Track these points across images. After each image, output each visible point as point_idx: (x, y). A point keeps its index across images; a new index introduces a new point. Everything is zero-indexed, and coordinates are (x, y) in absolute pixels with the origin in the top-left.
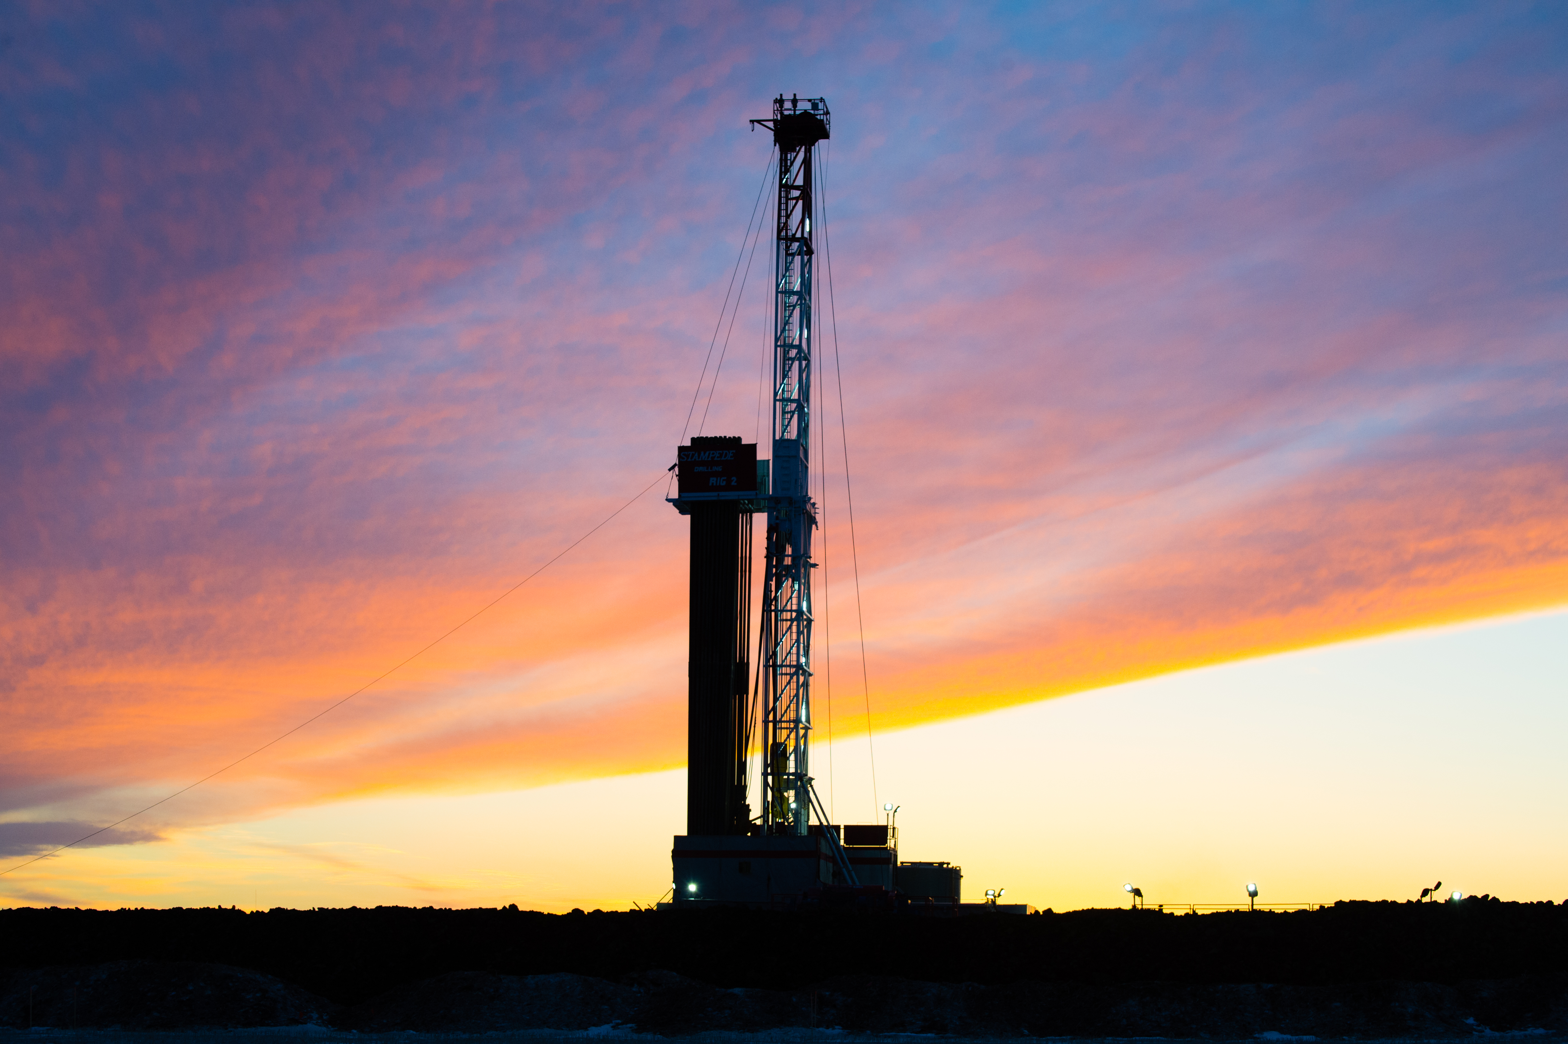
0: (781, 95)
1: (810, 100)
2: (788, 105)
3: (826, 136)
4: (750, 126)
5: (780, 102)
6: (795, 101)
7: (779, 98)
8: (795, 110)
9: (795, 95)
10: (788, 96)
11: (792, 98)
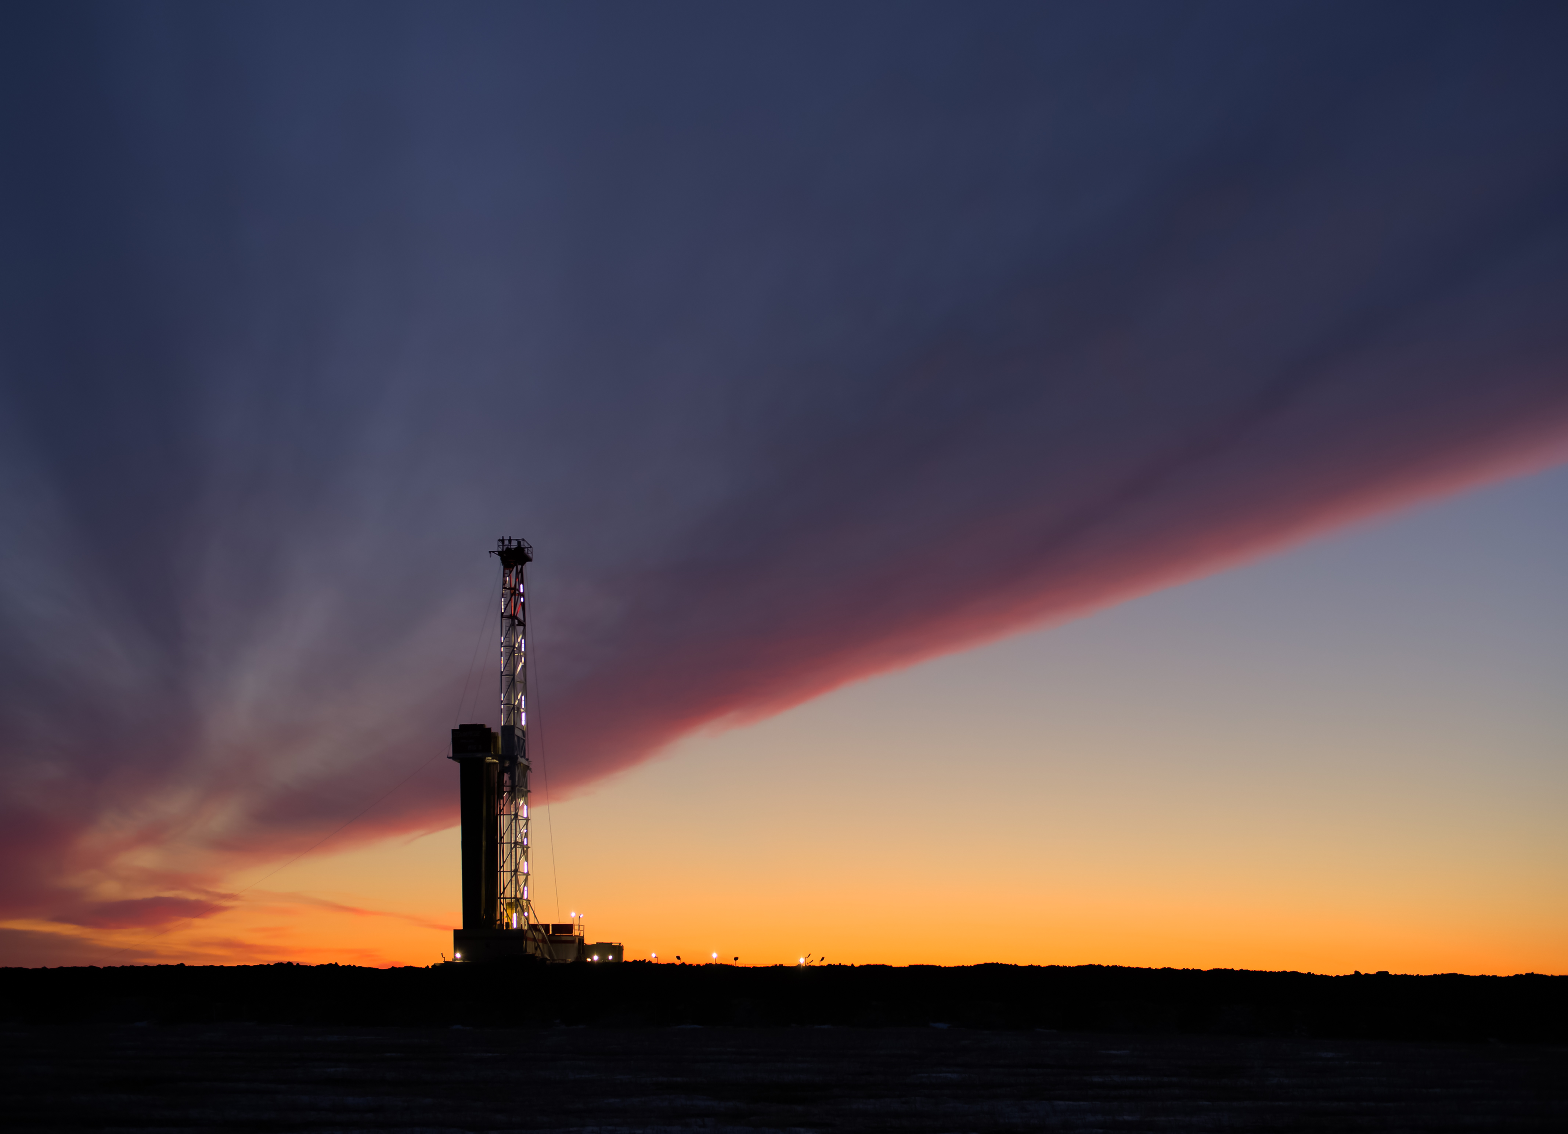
0: (503, 537)
1: (516, 540)
2: (506, 543)
3: (530, 560)
4: (489, 554)
5: (502, 541)
6: (510, 540)
7: (501, 539)
8: (510, 546)
9: (510, 537)
10: (506, 538)
11: (508, 538)
